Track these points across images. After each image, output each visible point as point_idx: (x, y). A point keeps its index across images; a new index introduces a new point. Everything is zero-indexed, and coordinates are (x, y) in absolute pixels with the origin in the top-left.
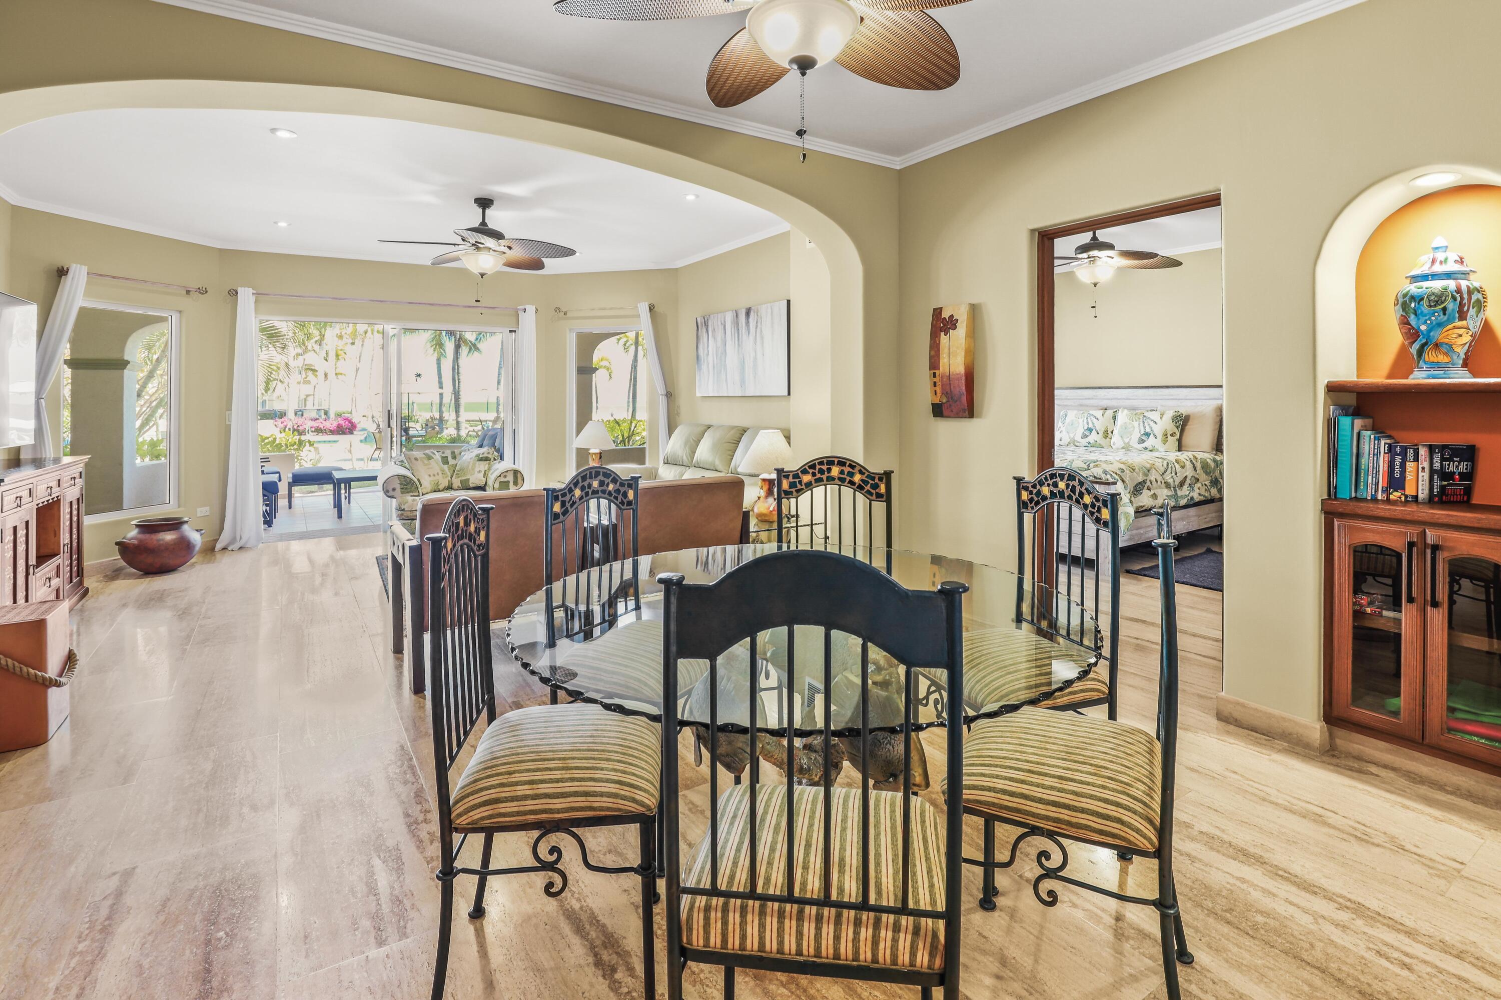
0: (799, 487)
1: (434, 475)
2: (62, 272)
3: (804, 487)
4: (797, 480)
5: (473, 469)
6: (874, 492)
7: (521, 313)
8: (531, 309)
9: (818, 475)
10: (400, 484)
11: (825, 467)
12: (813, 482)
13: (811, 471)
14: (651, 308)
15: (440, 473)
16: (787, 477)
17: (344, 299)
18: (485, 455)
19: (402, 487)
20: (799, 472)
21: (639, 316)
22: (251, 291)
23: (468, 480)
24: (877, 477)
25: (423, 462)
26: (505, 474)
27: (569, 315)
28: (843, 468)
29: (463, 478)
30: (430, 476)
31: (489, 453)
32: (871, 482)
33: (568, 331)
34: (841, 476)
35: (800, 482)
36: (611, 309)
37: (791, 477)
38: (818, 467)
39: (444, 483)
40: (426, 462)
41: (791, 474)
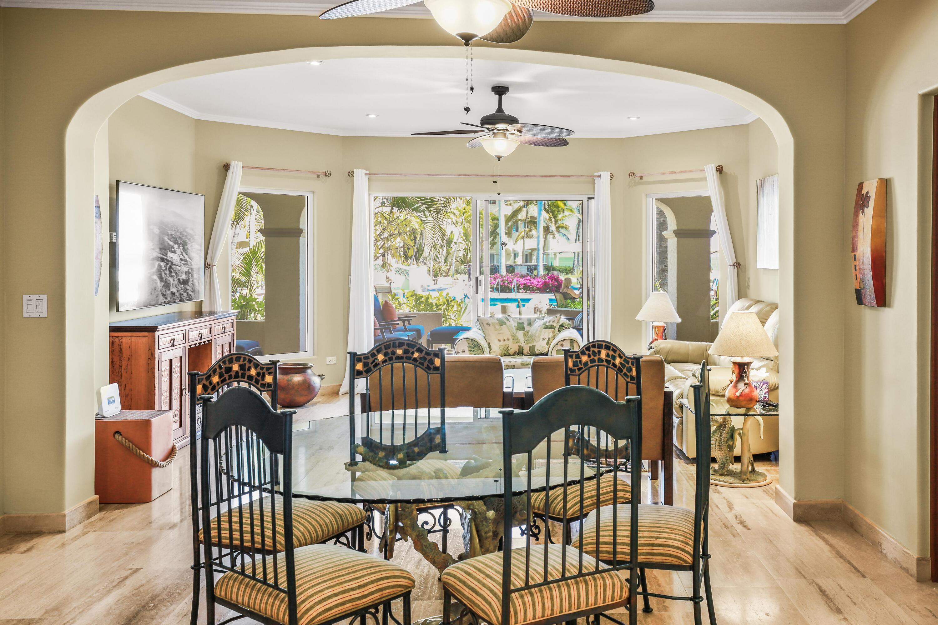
0: (580, 366)
1: (504, 340)
2: (227, 167)
3: (583, 366)
4: (578, 360)
5: (539, 336)
6: (628, 374)
7: (597, 180)
8: (606, 175)
9: (592, 357)
10: (469, 347)
11: (596, 350)
12: (589, 363)
13: (587, 352)
14: (720, 170)
15: (511, 338)
16: (571, 356)
17: (436, 175)
18: (551, 323)
19: (470, 349)
20: (579, 353)
21: (705, 179)
22: (364, 171)
23: (534, 346)
24: (630, 361)
25: (495, 327)
26: (562, 342)
27: (644, 179)
28: (608, 351)
29: (532, 345)
30: (499, 340)
31: (554, 321)
32: (627, 365)
33: (644, 197)
34: (607, 358)
35: (580, 361)
36: (681, 172)
37: (574, 357)
38: (592, 349)
39: (514, 348)
40: (498, 327)
41: (574, 354)
